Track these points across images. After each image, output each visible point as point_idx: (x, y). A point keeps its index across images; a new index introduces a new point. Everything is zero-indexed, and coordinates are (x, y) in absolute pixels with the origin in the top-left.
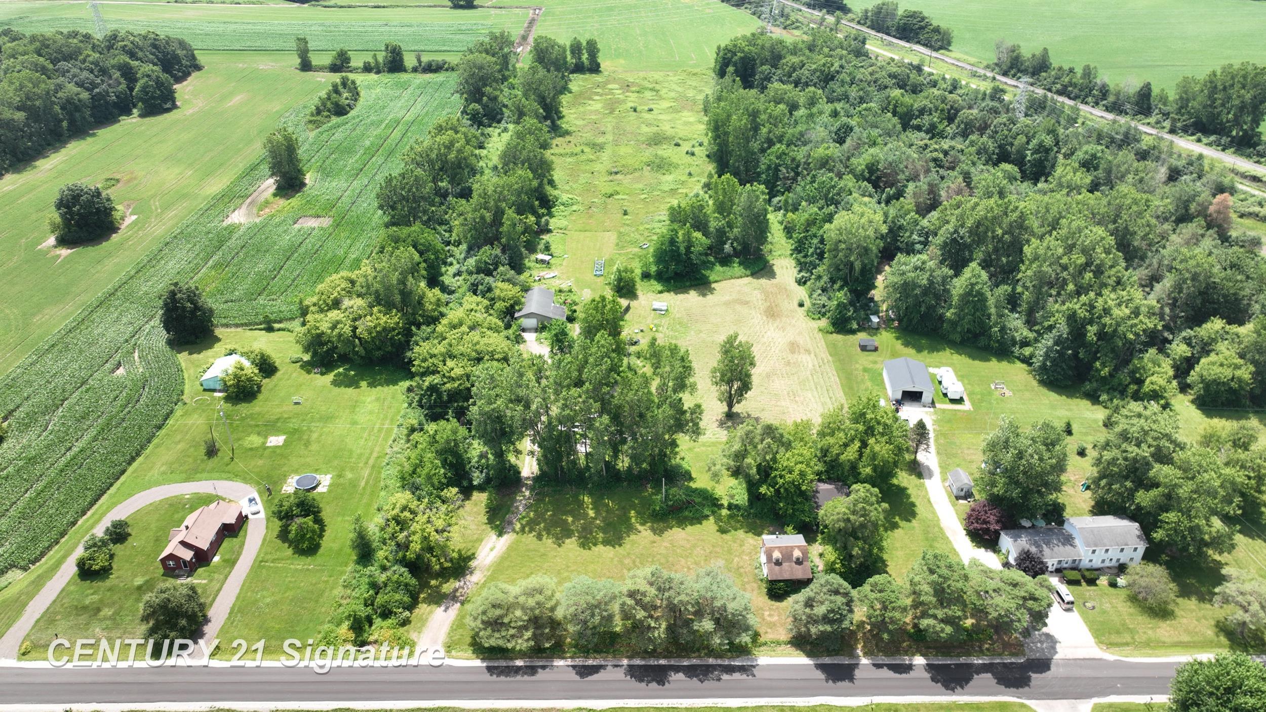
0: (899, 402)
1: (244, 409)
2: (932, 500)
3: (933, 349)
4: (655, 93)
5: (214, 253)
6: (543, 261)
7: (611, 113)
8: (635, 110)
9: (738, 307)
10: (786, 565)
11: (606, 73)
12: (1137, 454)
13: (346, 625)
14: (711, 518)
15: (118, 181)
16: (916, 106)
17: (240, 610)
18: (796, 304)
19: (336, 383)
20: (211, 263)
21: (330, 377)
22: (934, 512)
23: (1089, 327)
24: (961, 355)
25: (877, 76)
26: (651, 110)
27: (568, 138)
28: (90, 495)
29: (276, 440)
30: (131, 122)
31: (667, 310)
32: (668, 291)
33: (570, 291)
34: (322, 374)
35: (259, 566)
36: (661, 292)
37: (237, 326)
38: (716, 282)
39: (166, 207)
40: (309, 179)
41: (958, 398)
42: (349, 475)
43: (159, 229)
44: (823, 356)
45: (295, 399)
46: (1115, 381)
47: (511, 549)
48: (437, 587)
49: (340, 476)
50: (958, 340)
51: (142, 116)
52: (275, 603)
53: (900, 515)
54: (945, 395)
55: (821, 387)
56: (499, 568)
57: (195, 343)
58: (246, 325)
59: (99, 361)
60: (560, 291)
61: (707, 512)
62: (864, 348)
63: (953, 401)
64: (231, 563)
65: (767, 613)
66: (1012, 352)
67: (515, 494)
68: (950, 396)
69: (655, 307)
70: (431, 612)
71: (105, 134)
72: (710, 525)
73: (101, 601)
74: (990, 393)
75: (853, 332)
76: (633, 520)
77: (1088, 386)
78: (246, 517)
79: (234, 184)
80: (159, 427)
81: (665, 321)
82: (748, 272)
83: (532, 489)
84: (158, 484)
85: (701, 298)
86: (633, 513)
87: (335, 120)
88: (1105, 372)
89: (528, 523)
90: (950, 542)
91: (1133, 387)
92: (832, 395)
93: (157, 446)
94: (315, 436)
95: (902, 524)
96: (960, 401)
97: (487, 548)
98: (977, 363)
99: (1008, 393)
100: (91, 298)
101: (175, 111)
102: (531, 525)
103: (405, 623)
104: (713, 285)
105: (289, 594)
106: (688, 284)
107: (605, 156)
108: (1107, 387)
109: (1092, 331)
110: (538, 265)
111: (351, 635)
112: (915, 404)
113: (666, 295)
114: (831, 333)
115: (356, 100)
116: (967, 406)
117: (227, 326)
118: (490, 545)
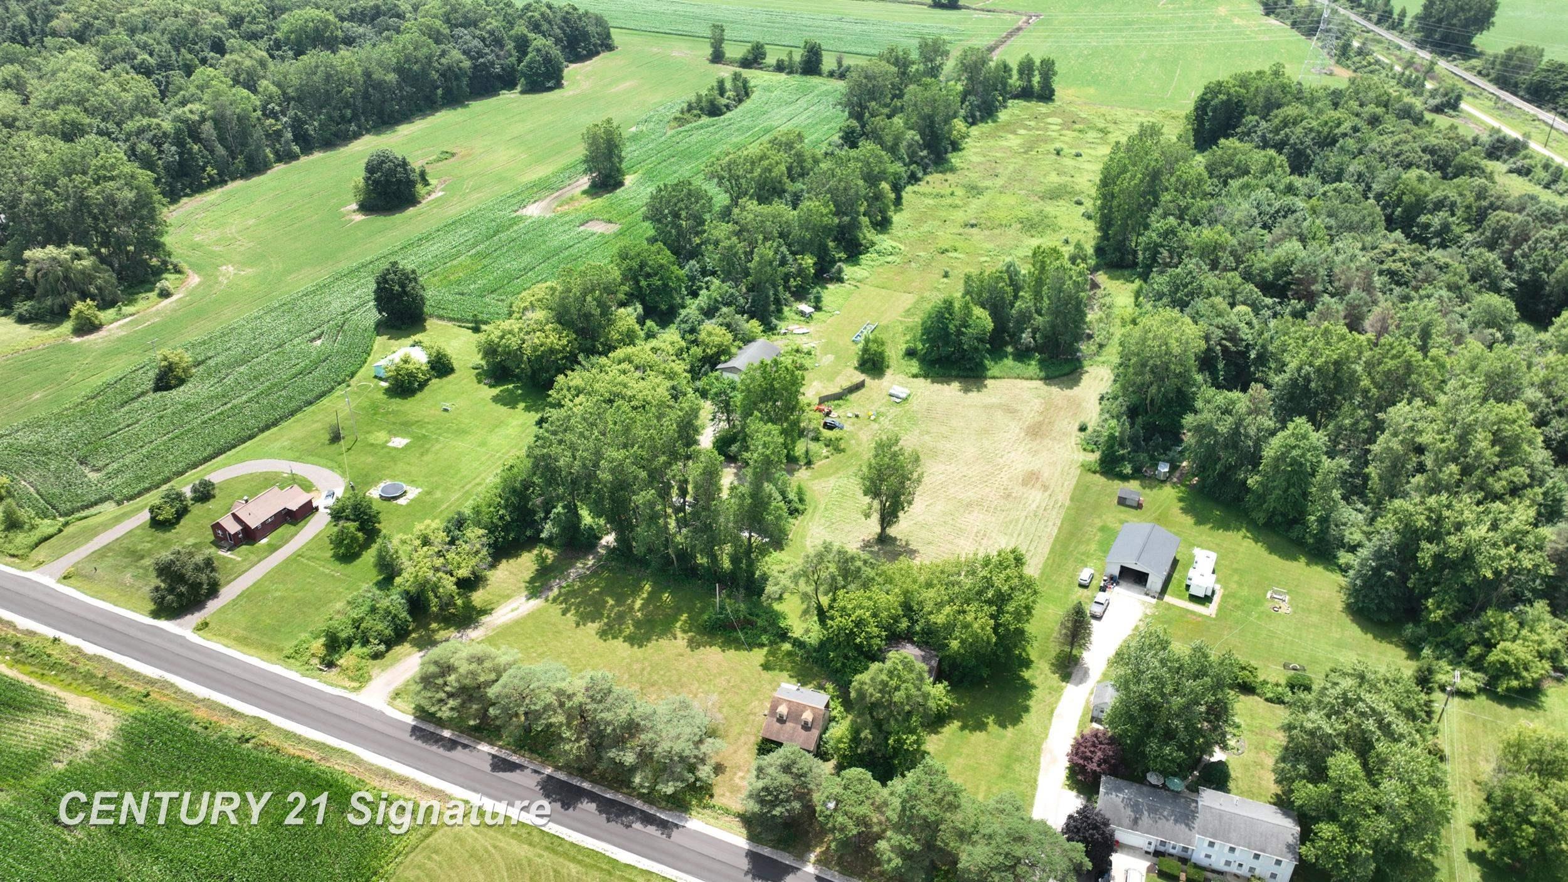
0: (1113, 580)
1: (397, 404)
2: (1056, 713)
3: (1224, 525)
4: (1101, 135)
5: (483, 242)
6: (802, 314)
7: (1026, 152)
8: (1058, 154)
9: (999, 414)
10: (789, 725)
11: (1058, 103)
12: (1320, 728)
13: (322, 640)
14: (766, 649)
15: (453, 155)
16: (1432, 196)
17: (247, 595)
18: (1076, 427)
19: (496, 399)
20: (473, 251)
21: (496, 391)
22: (1046, 729)
23: (1424, 544)
24: (1256, 542)
25: (1405, 148)
26: (1078, 155)
27: (949, 176)
28: (209, 450)
29: (399, 442)
30: (509, 98)
31: (905, 399)
32: (926, 377)
33: (809, 353)
34: (491, 386)
35: (295, 560)
36: (915, 376)
37: (451, 319)
38: (994, 378)
39: (476, 188)
40: (629, 180)
41: (1202, 595)
42: (438, 494)
43: (453, 211)
44: (1060, 498)
45: (447, 405)
46: (1452, 635)
47: (531, 615)
48: (434, 631)
49: (429, 493)
50: (1261, 522)
51: (523, 92)
52: (283, 599)
53: (998, 716)
54: (1188, 587)
55: (1027, 535)
56: (506, 632)
57: (400, 329)
58: (458, 320)
59: (309, 327)
60: (797, 351)
61: (764, 639)
62: (1122, 501)
63: (1194, 598)
64: (273, 548)
65: (741, 774)
66: (1335, 557)
67: (578, 559)
68: (1193, 591)
69: (892, 392)
70: (409, 654)
71: (478, 106)
72: (759, 655)
73: (150, 550)
74: (1258, 602)
75: (1125, 478)
76: (678, 624)
77: (1409, 630)
78: (317, 509)
79: (555, 174)
80: (310, 403)
81: (895, 411)
82: (1042, 374)
83: (599, 558)
84: (271, 456)
85: (961, 394)
86: (684, 617)
87: (705, 120)
88: (1436, 615)
89: (566, 594)
90: (1038, 770)
91: (1476, 650)
92: (1032, 548)
93: (298, 421)
94: (438, 446)
95: (993, 727)
96: (1206, 600)
97: (509, 609)
98: (1275, 558)
99: (1285, 608)
100: (344, 266)
101: (557, 91)
102: (565, 598)
103: (376, 656)
104: (988, 382)
105: (300, 594)
106: (954, 373)
107: (976, 204)
108: (1439, 639)
109: (1428, 551)
110: (797, 317)
111: (322, 652)
112: (1138, 588)
113: (921, 382)
114: (1095, 472)
115: (740, 101)
116: (1211, 610)
117: (441, 317)
118: (515, 605)
